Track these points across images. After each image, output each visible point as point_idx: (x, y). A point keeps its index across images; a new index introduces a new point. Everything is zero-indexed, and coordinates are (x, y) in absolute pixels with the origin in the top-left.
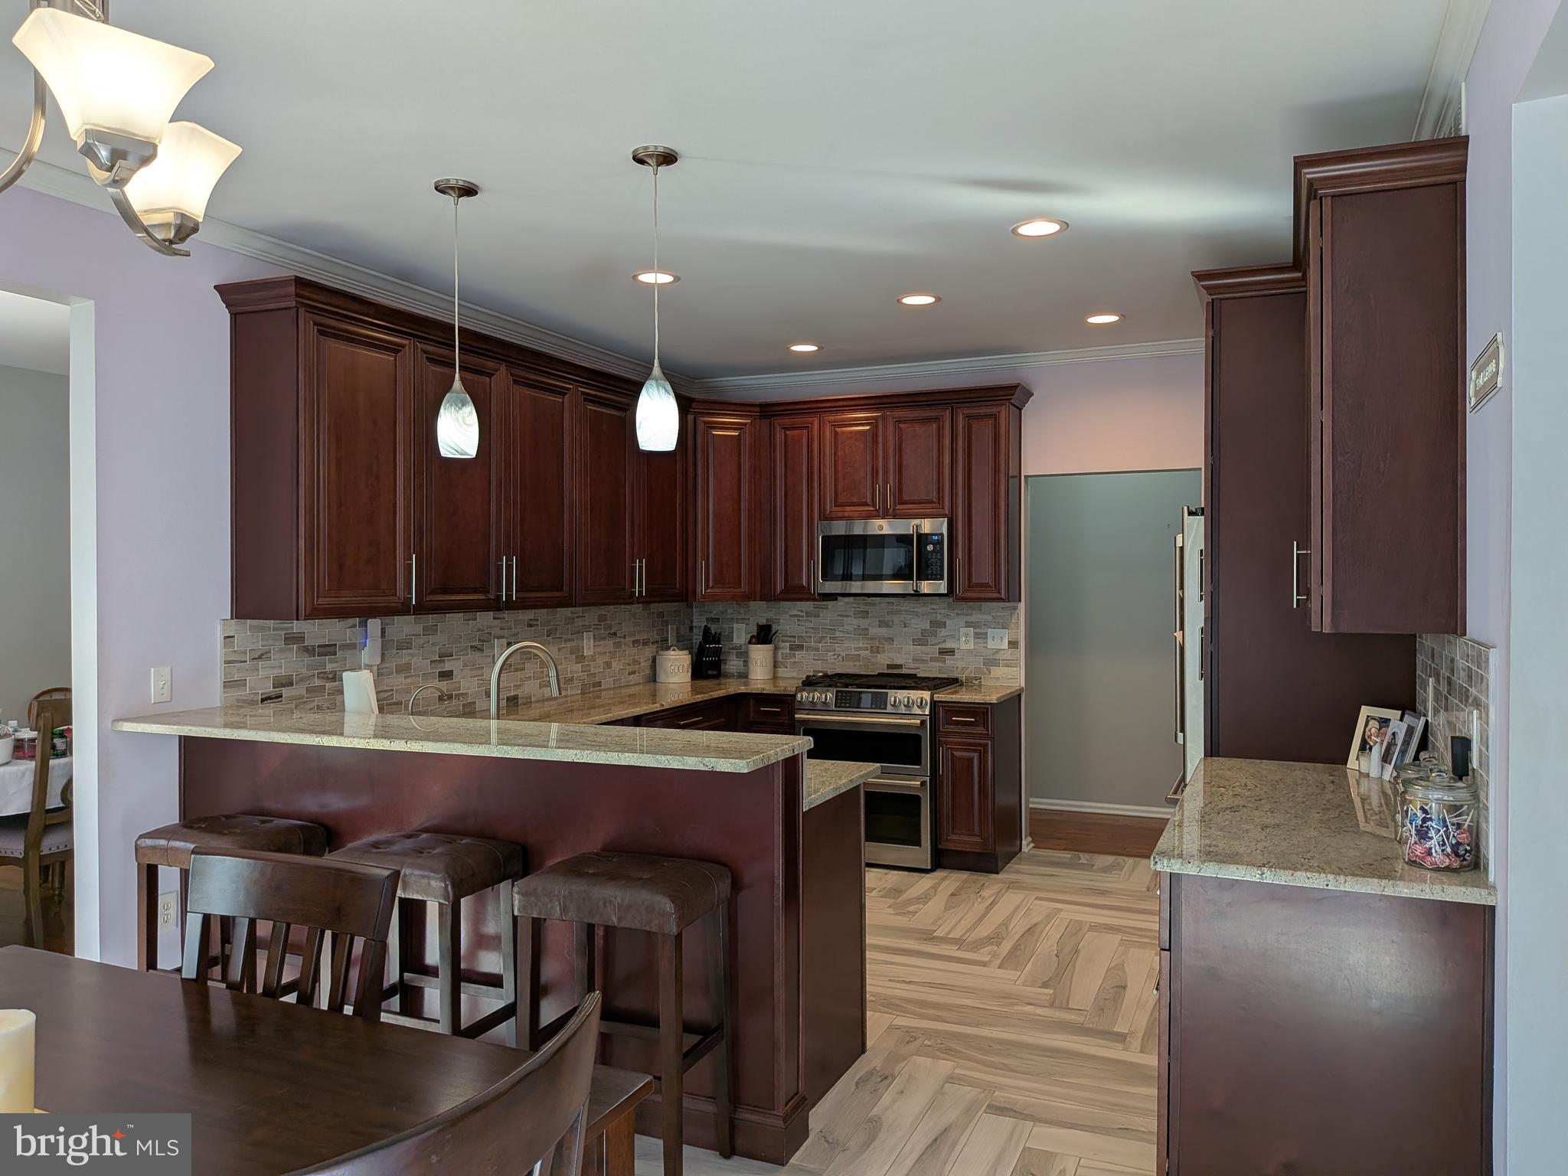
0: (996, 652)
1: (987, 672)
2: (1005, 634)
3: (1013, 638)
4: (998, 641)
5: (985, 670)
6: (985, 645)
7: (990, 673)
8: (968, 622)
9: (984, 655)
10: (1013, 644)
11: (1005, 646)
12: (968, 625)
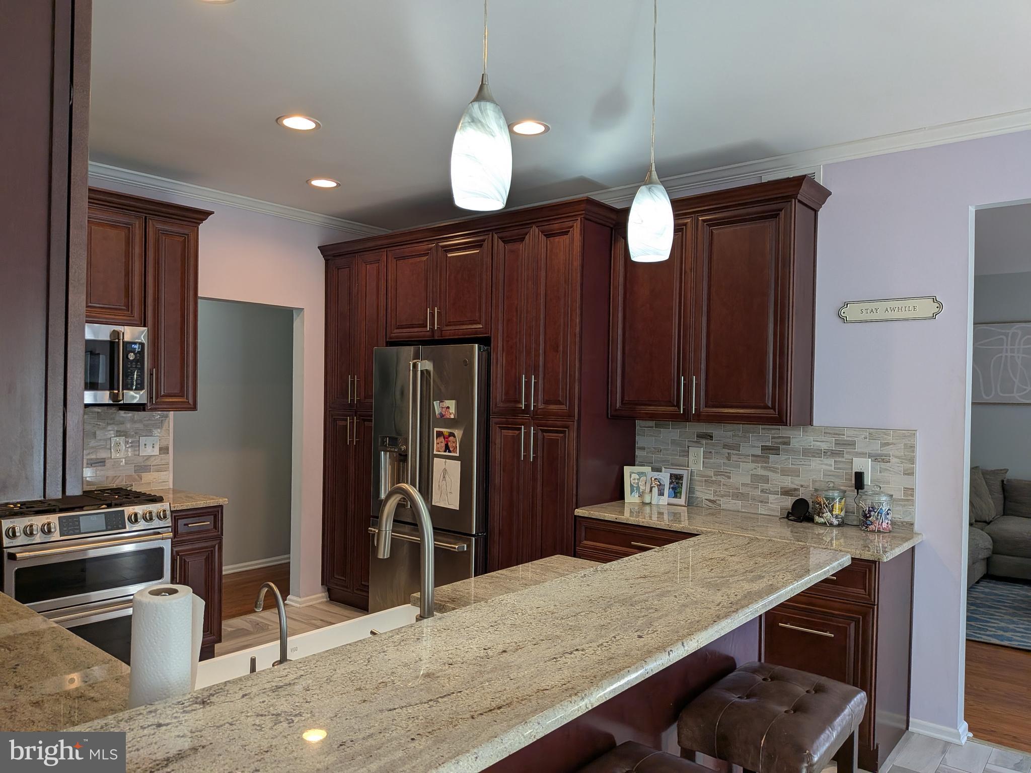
0: (147, 459)
1: (138, 479)
2: (157, 442)
3: (164, 444)
4: (150, 449)
5: (137, 477)
6: (137, 453)
7: (141, 479)
8: (119, 431)
9: (135, 462)
10: (164, 450)
11: (156, 451)
12: (119, 434)
